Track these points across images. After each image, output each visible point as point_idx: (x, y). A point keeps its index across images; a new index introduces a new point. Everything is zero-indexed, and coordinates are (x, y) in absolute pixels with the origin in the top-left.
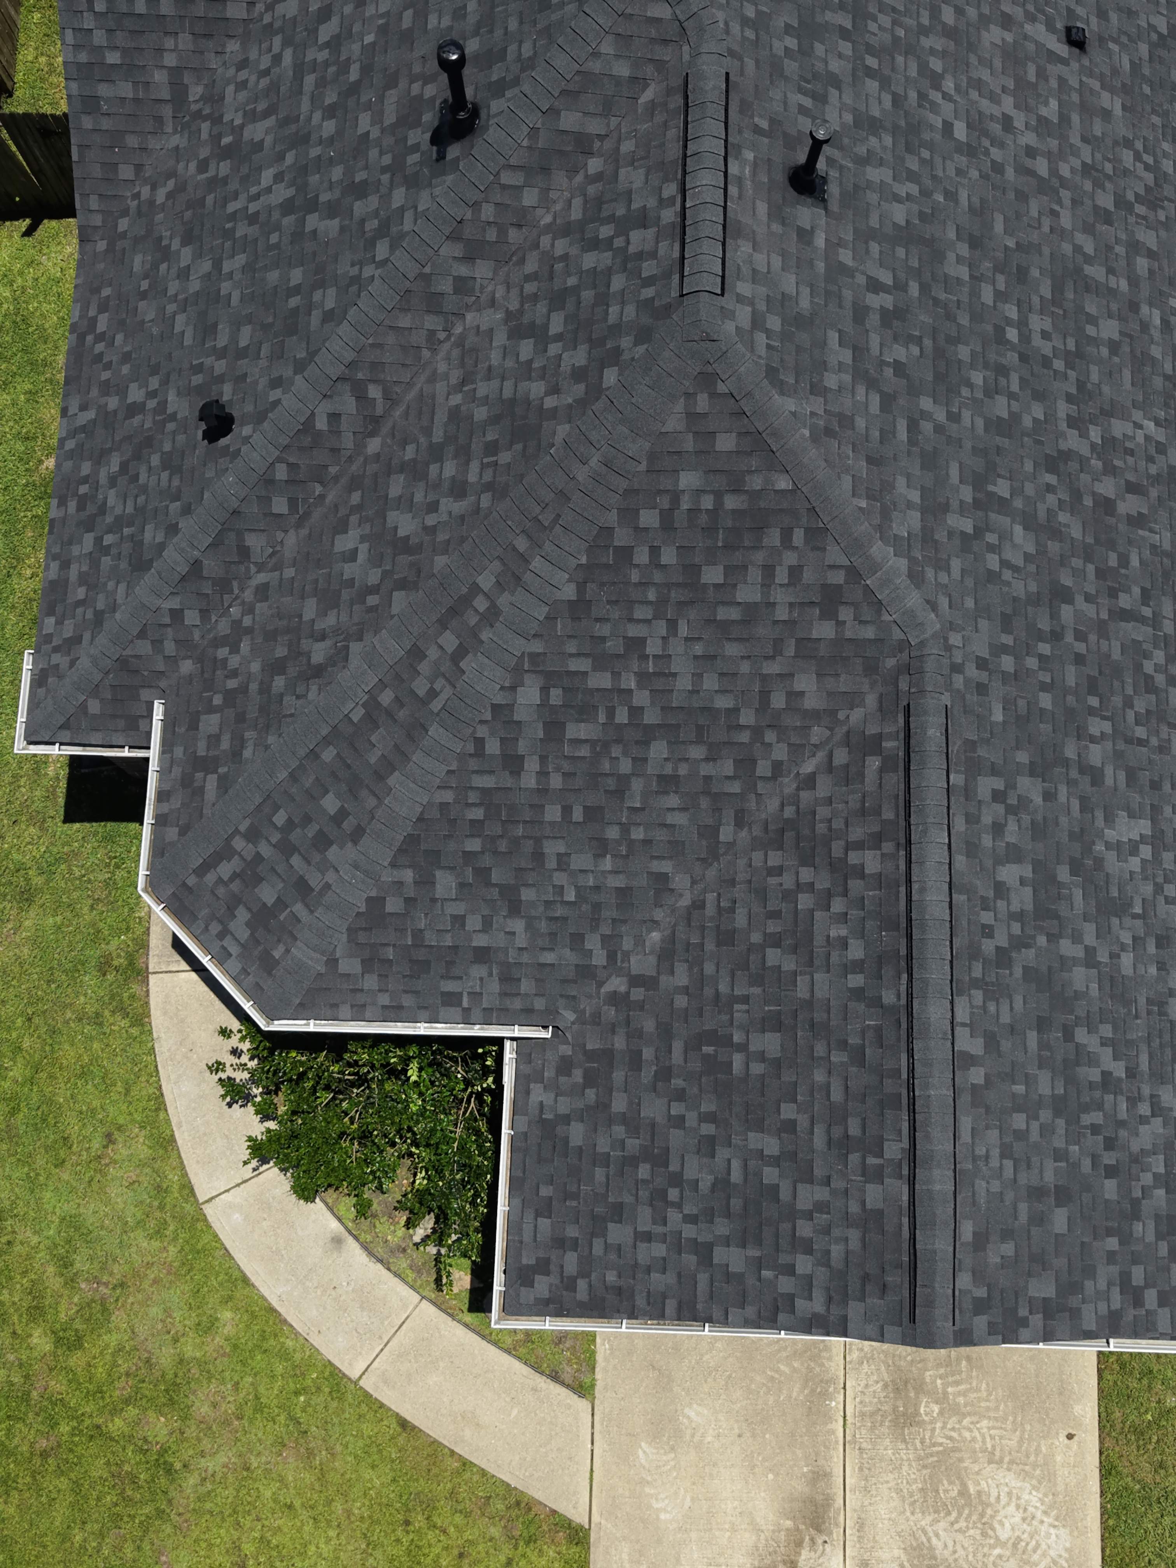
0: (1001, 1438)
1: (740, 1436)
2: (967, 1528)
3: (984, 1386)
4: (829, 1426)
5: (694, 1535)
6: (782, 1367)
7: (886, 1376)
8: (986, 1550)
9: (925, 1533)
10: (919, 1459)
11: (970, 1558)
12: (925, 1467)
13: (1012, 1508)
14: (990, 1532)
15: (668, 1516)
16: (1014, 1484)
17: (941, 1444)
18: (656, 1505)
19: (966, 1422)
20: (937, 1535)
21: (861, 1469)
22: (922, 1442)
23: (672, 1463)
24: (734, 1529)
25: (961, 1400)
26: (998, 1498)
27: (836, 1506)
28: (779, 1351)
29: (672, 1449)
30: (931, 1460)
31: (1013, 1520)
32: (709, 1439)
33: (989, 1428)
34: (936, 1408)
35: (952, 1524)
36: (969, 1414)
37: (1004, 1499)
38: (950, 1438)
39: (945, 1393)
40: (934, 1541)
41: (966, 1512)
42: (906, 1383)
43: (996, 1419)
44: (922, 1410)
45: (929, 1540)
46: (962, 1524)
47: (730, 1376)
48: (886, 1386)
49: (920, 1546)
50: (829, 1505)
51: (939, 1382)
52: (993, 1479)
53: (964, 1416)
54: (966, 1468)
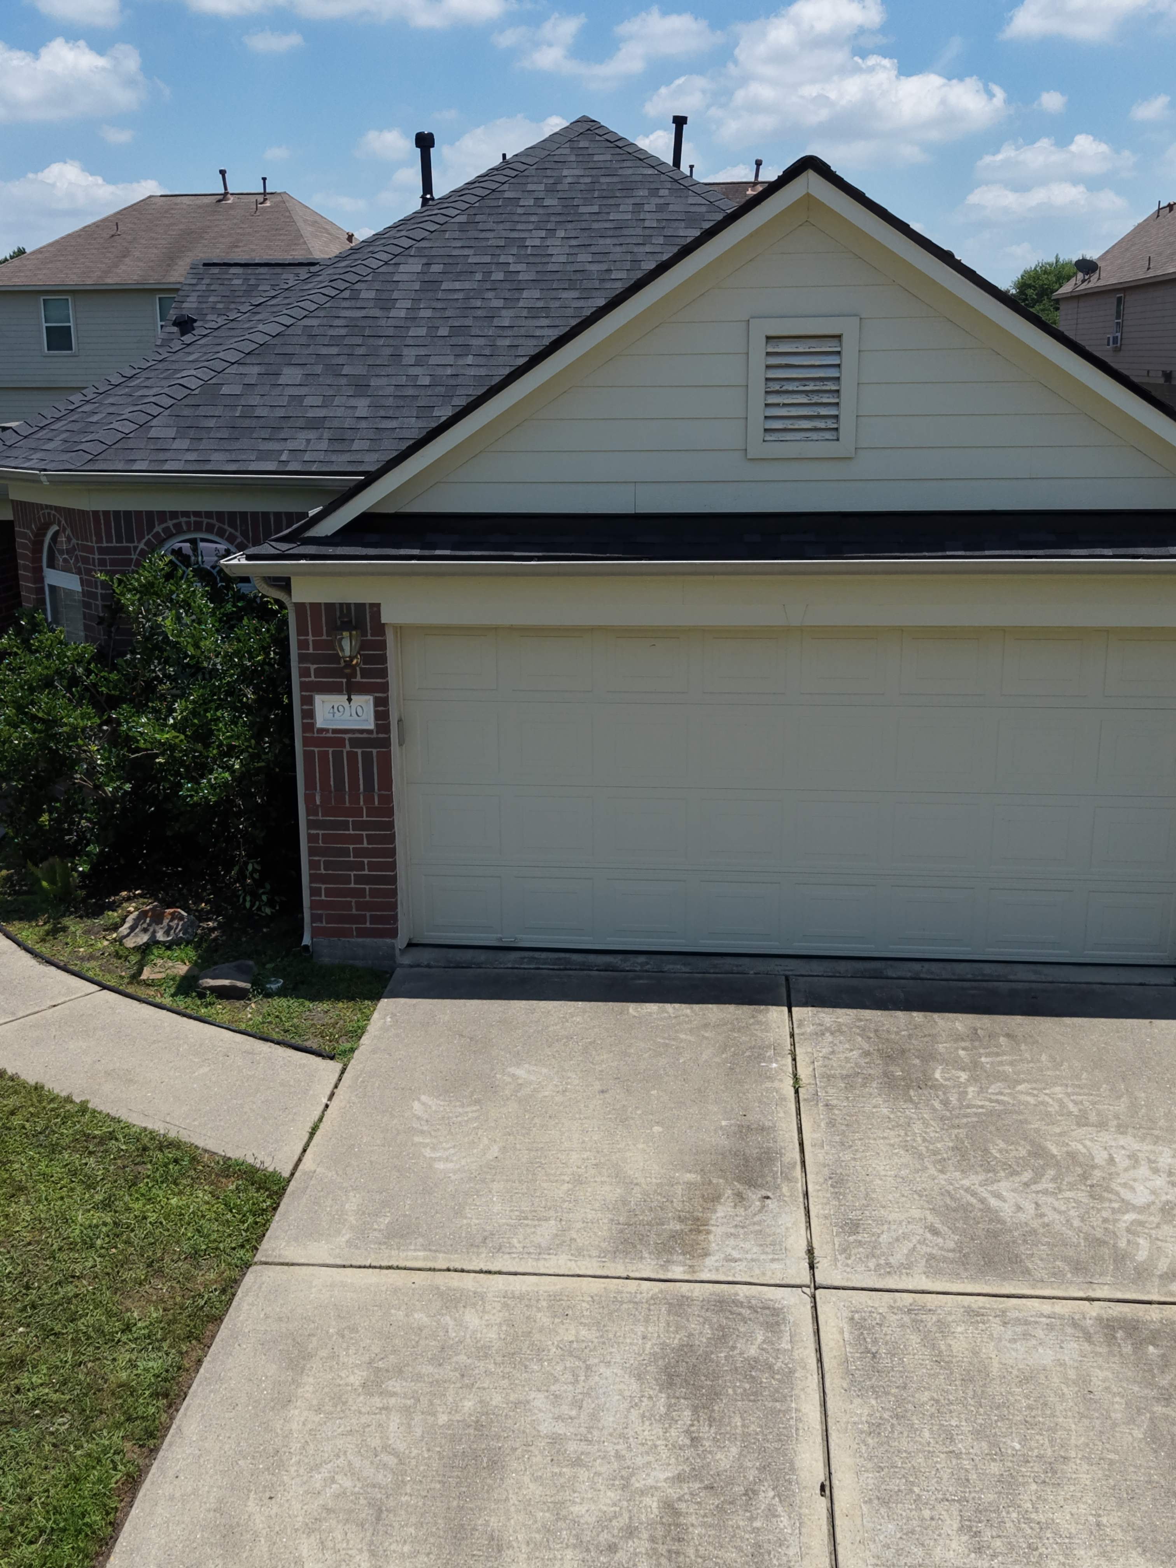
0: (1094, 1103)
1: (603, 1092)
2: (1060, 1190)
3: (1044, 1057)
4: (768, 1085)
5: (495, 1186)
6: (683, 1036)
7: (866, 1046)
8: (1105, 1214)
9: (974, 1194)
10: (942, 1119)
11: (1076, 1223)
12: (953, 1127)
13: (1143, 1171)
14: (1106, 1194)
15: (450, 1165)
16: (1136, 1146)
17: (982, 1107)
18: (428, 1152)
19: (1020, 1088)
20: (998, 1196)
21: (831, 1124)
22: (946, 1103)
23: (475, 1115)
24: (578, 1181)
25: (1009, 1069)
26: (1111, 1160)
27: (786, 1159)
28: (679, 1024)
29: (478, 1102)
30: (965, 1120)
31: (1149, 1184)
32: (546, 1093)
33: (1068, 1095)
34: (964, 1076)
35: (1026, 1185)
36: (1024, 1081)
37: (1121, 1161)
38: (997, 1101)
39: (975, 1064)
40: (993, 1202)
41: (1051, 1172)
42: (903, 1052)
43: (1079, 1086)
44: (937, 1075)
45: (982, 1201)
46: (1046, 1184)
47: (590, 1043)
48: (867, 1054)
49: (966, 1208)
50: (771, 1160)
51: (962, 1053)
52: (1092, 1140)
53: (1019, 1082)
54: (1037, 1131)
